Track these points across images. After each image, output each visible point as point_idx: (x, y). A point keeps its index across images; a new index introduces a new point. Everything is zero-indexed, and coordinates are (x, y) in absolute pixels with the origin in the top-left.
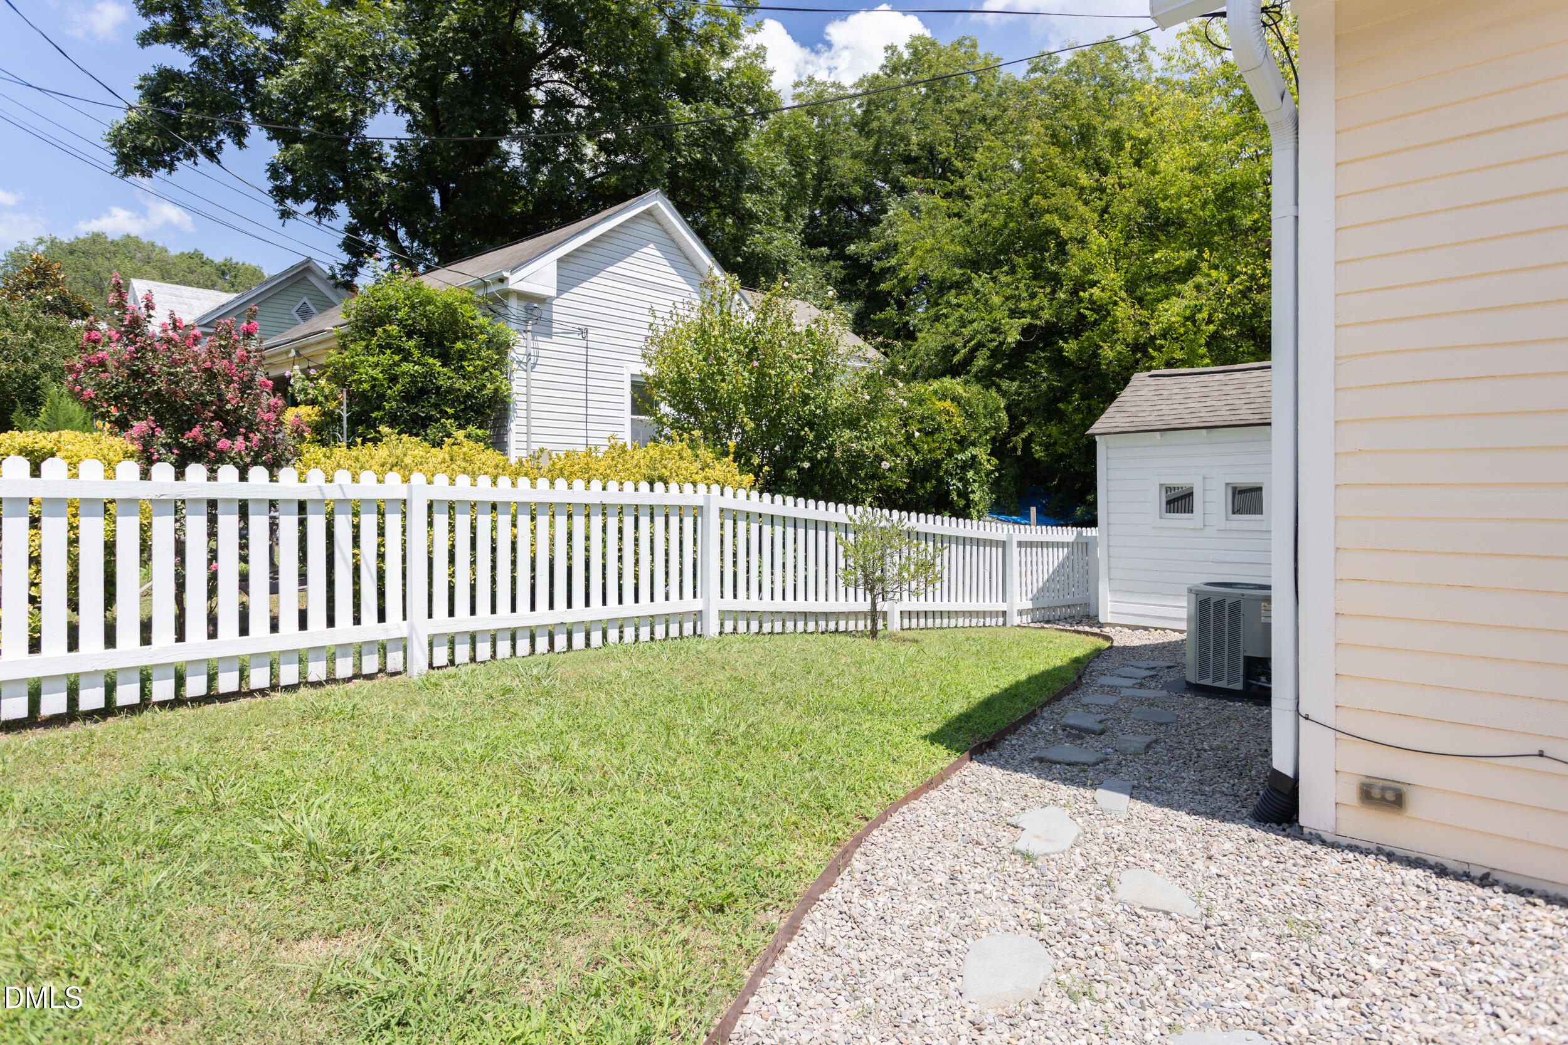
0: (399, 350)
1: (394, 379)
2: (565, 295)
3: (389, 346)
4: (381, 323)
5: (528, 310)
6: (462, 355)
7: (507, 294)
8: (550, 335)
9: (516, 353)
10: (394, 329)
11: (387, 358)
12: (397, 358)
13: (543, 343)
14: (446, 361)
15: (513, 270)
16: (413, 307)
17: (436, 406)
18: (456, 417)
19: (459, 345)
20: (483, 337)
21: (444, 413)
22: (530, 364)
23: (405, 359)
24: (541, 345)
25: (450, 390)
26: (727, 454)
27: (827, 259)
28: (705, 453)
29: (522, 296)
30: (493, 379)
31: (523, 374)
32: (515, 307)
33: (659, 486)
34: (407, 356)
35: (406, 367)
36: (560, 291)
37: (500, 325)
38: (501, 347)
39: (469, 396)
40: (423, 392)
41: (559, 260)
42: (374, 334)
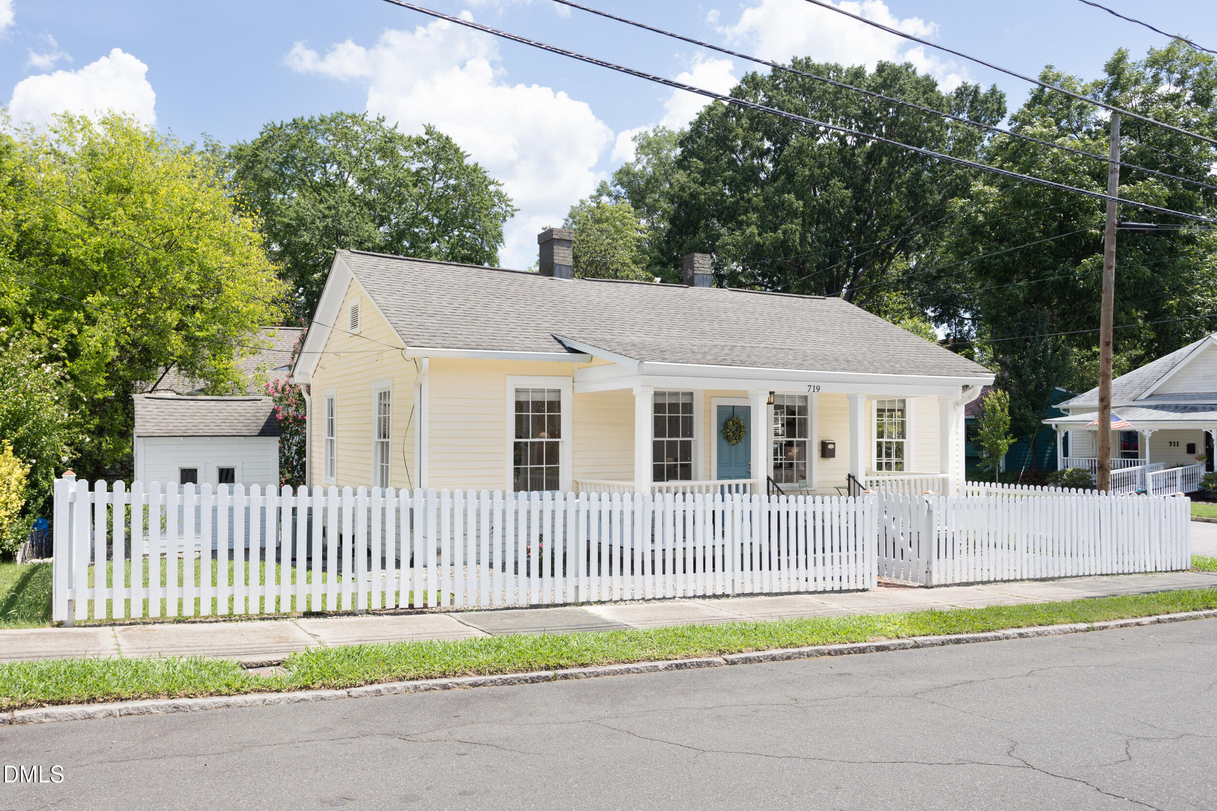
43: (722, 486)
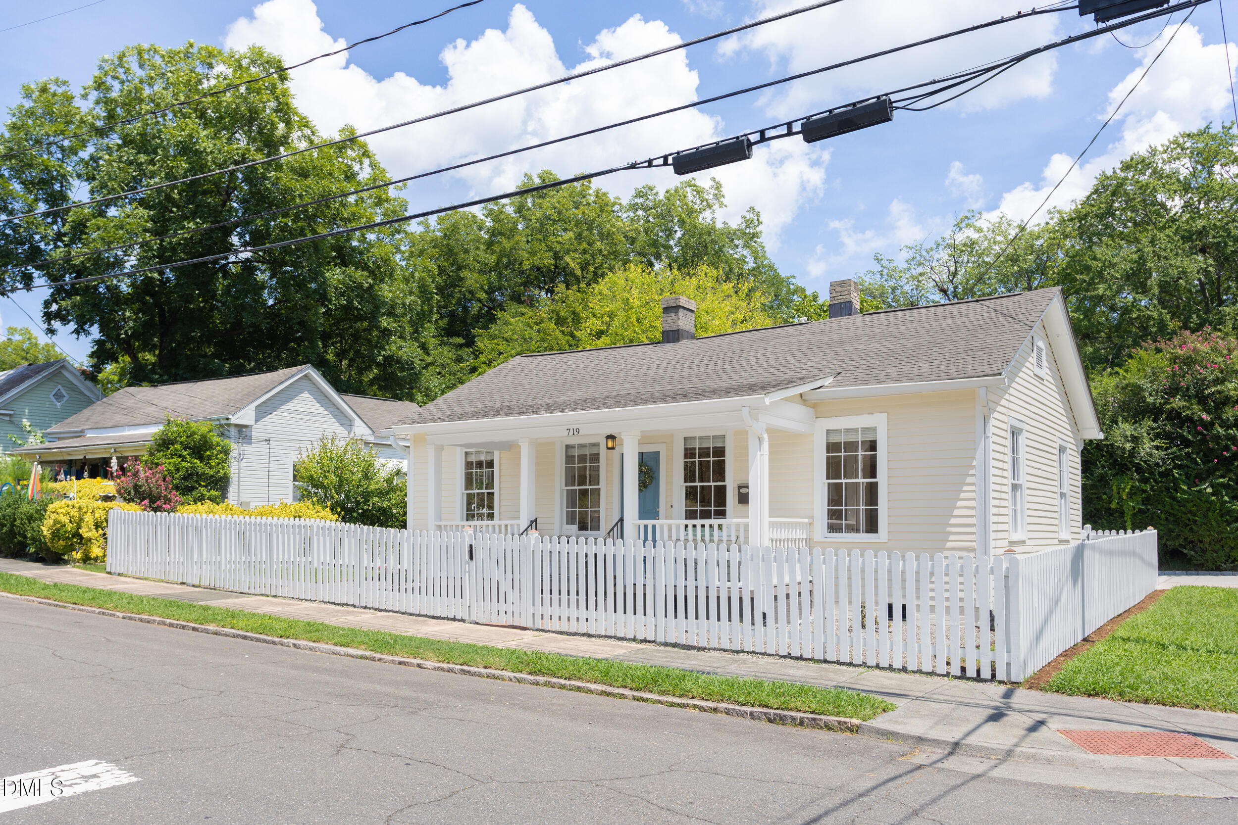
0: (180, 456)
1: (178, 470)
2: (259, 423)
3: (175, 454)
4: (173, 444)
5: (240, 432)
6: (209, 458)
7: (229, 425)
8: (251, 444)
9: (234, 454)
10: (178, 446)
11: (176, 460)
12: (180, 460)
13: (247, 448)
14: (201, 461)
15: (234, 414)
16: (188, 437)
17: (196, 481)
18: (206, 486)
19: (208, 453)
20: (219, 448)
21: (200, 485)
22: (240, 459)
23: (183, 460)
24: (246, 449)
25: (204, 474)
26: (327, 507)
27: (461, 346)
28: (318, 507)
29: (236, 426)
30: (223, 468)
31: (237, 464)
32: (233, 431)
33: (297, 519)
34: (183, 458)
35: (184, 464)
36: (256, 421)
37: (227, 441)
38: (226, 452)
39: (212, 476)
40: (191, 474)
41: (256, 407)
42: (168, 448)
43: (646, 527)
